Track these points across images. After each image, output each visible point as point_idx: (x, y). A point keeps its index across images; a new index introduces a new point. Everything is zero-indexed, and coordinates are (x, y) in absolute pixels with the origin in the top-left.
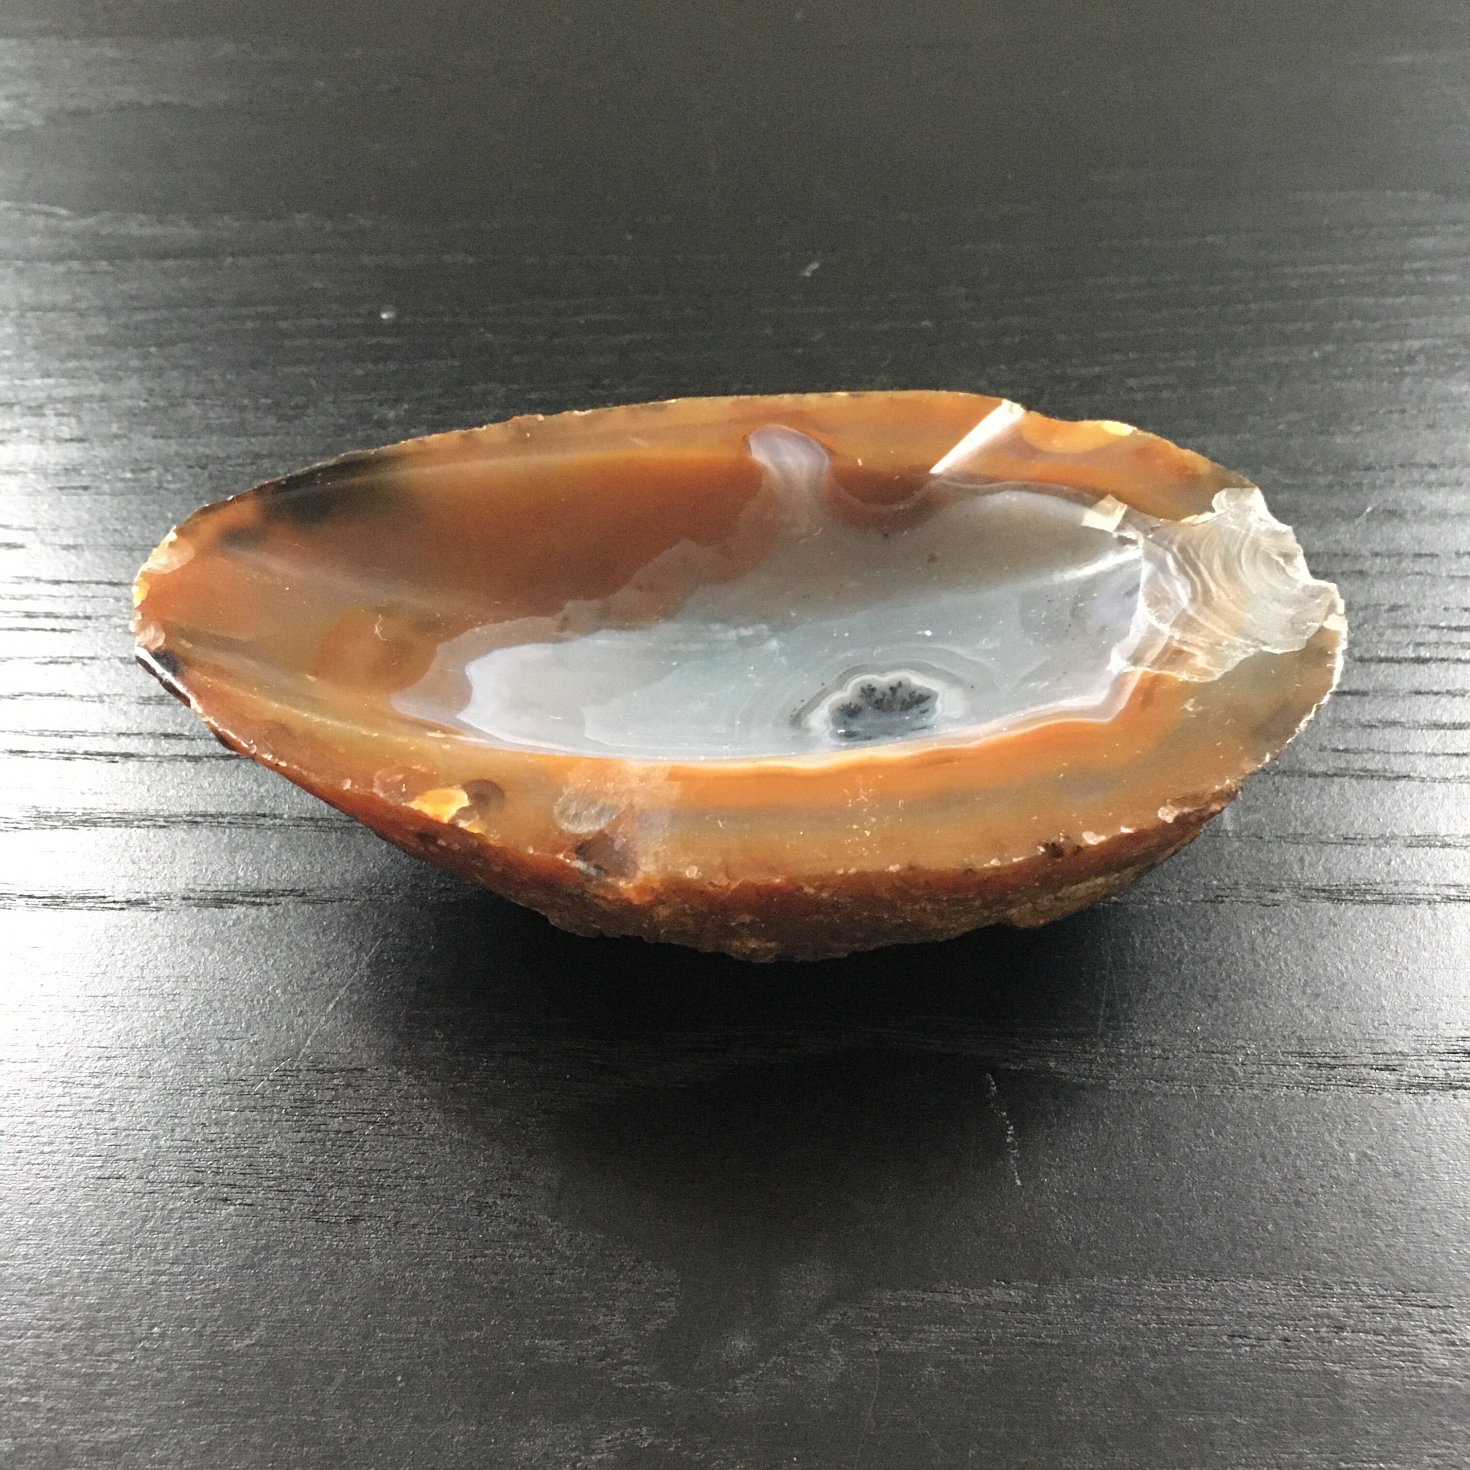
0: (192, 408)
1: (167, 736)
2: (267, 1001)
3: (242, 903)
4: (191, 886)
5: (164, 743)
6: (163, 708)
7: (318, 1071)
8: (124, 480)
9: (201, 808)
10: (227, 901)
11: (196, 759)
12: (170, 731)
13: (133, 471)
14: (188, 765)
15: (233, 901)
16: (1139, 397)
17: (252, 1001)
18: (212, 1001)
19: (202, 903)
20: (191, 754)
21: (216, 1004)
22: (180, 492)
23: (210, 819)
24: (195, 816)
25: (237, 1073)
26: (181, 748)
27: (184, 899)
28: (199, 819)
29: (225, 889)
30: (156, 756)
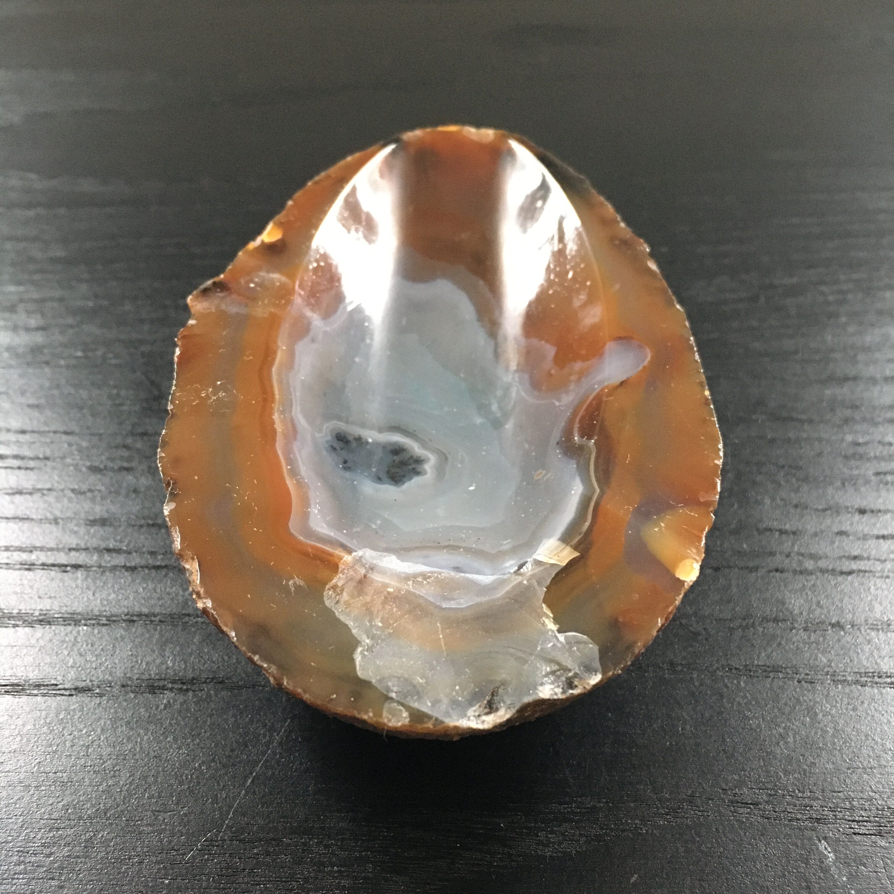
0: (128, 307)
1: (108, 550)
2: (194, 777)
3: (171, 690)
4: (128, 675)
5: (107, 557)
6: (106, 528)
7: (240, 841)
8: (77, 357)
9: (137, 609)
10: (159, 688)
11: (132, 569)
12: (111, 546)
13: (83, 351)
14: (126, 574)
15: (163, 688)
16: (831, 298)
17: (181, 776)
18: (147, 777)
19: (137, 690)
20: (128, 565)
21: (151, 779)
22: (119, 366)
23: (144, 618)
24: (132, 616)
25: (170, 842)
26: (119, 560)
27: (123, 686)
28: (135, 618)
29: (157, 677)
30: (100, 567)
